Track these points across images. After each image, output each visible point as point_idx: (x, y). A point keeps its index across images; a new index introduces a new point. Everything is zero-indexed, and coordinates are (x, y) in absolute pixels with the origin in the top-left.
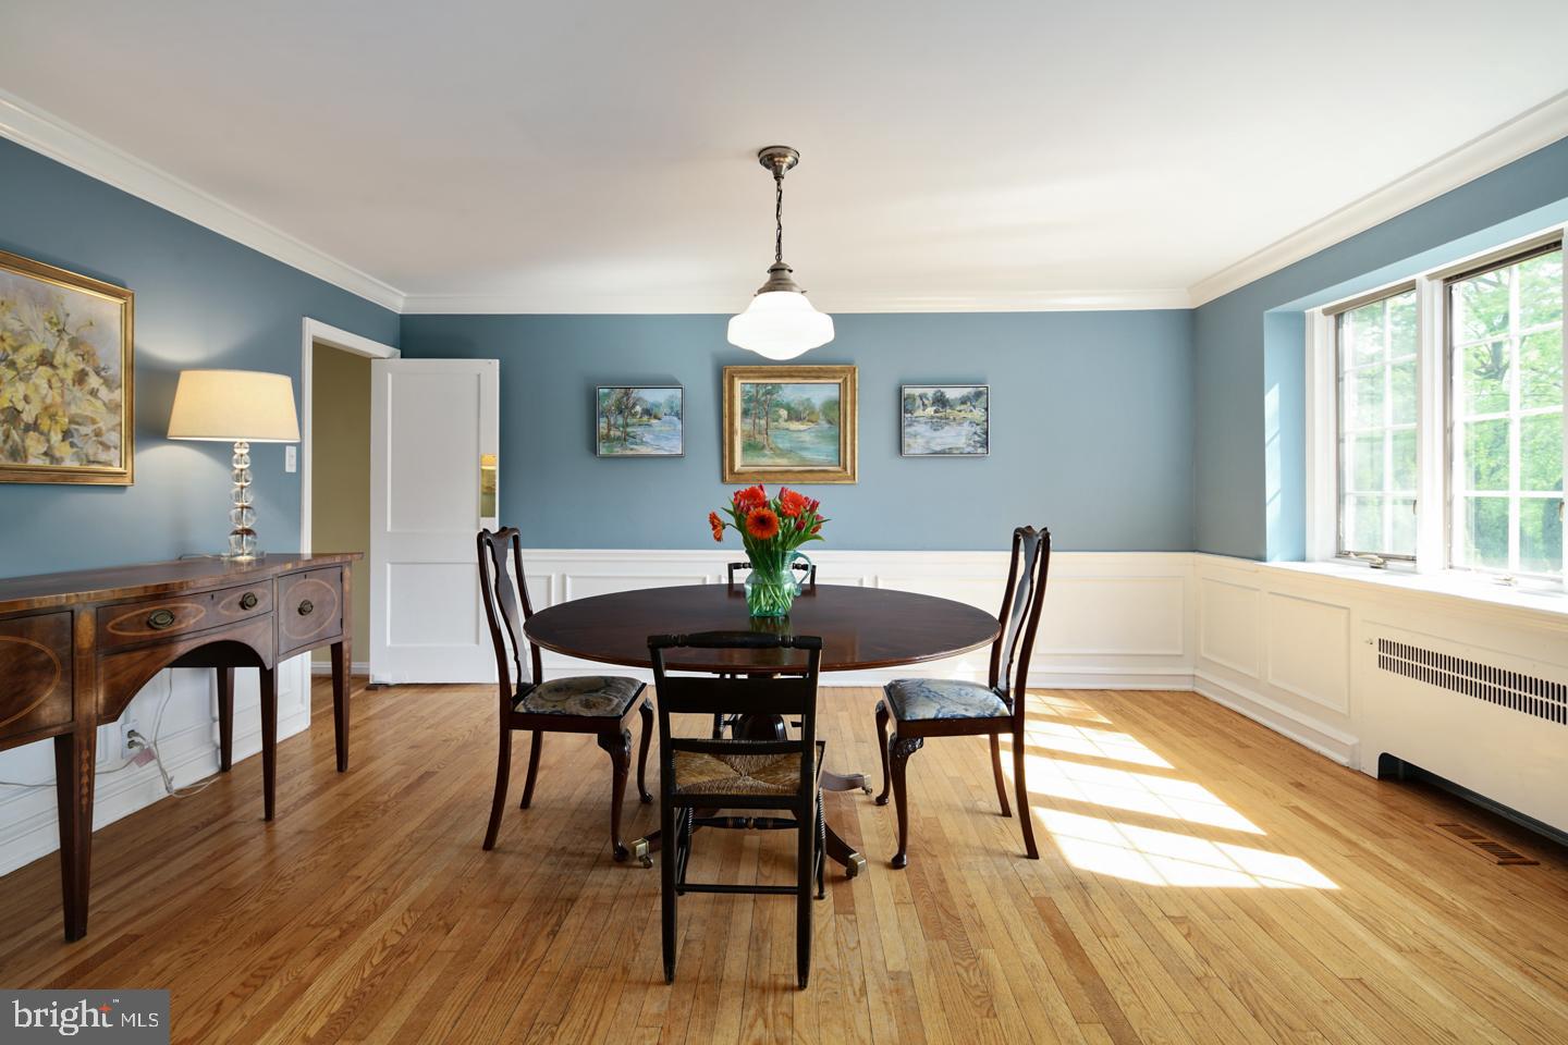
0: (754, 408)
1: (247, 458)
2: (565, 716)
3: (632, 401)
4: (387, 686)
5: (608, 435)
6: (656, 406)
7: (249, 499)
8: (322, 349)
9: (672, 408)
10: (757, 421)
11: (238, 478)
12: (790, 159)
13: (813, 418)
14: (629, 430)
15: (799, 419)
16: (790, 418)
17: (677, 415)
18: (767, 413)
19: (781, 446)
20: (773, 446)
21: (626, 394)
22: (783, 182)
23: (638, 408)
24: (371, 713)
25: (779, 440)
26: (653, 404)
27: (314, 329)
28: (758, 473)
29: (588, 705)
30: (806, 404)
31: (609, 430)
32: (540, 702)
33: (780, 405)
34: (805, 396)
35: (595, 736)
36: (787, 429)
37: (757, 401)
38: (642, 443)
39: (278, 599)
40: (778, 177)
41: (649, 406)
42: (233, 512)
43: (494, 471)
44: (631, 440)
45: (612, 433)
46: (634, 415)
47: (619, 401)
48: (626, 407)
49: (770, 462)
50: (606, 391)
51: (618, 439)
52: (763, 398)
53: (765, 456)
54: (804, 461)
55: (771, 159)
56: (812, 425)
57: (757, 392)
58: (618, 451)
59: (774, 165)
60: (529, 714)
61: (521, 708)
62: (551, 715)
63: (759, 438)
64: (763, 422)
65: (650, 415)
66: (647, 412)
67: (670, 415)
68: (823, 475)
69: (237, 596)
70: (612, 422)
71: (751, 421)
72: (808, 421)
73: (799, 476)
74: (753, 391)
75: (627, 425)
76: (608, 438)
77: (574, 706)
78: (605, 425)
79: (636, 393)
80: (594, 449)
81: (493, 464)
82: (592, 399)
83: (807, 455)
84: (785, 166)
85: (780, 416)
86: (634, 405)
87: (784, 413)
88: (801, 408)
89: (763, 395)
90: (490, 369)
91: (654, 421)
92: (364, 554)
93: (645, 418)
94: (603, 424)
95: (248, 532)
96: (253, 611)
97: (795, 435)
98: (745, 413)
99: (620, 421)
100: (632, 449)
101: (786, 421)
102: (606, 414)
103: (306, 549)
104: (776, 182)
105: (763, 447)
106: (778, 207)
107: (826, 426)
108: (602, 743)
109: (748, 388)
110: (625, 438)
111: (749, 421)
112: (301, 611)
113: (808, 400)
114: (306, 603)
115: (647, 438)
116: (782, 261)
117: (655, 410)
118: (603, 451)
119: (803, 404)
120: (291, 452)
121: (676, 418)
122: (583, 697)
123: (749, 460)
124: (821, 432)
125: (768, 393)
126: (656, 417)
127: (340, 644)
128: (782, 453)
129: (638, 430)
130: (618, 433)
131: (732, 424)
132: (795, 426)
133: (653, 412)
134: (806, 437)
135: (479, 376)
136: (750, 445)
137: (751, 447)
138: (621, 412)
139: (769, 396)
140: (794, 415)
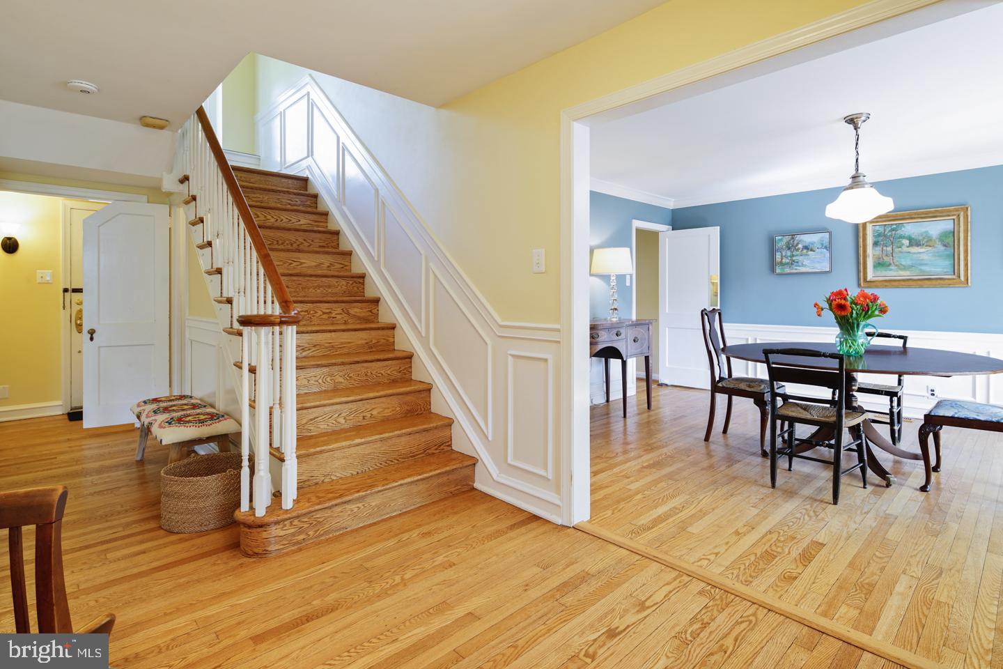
0: (882, 241)
1: (615, 281)
2: (739, 389)
3: (796, 242)
4: (667, 385)
5: (781, 262)
6: (812, 244)
7: (616, 296)
8: (640, 232)
9: (822, 244)
10: (885, 248)
11: (612, 289)
12: (863, 118)
13: (930, 243)
14: (794, 258)
15: (918, 244)
16: (911, 245)
17: (826, 248)
18: (892, 243)
19: (903, 263)
20: (897, 263)
21: (793, 238)
22: (859, 131)
23: (800, 246)
24: (660, 393)
25: (902, 260)
26: (810, 243)
27: (637, 224)
28: (886, 281)
29: (749, 386)
30: (924, 235)
31: (782, 259)
32: (728, 383)
33: (902, 237)
34: (924, 230)
35: (752, 400)
36: (909, 252)
37: (885, 236)
38: (803, 265)
39: (627, 334)
40: (856, 128)
41: (807, 245)
42: (611, 302)
43: (717, 283)
44: (795, 264)
45: (784, 261)
46: (798, 250)
47: (788, 243)
48: (793, 246)
49: (895, 274)
50: (780, 237)
51: (788, 264)
52: (890, 233)
53: (891, 270)
54: (923, 273)
55: (851, 121)
56: (930, 248)
57: (885, 230)
58: (787, 270)
59: (854, 123)
60: (723, 387)
61: (720, 385)
62: (733, 388)
63: (886, 259)
64: (889, 249)
65: (808, 249)
66: (806, 248)
67: (821, 248)
68: (939, 281)
69: (615, 331)
70: (784, 254)
71: (880, 249)
72: (927, 246)
73: (919, 282)
74: (882, 230)
75: (793, 256)
76: (781, 264)
77: (743, 386)
78: (780, 257)
79: (798, 238)
80: (773, 270)
81: (717, 279)
82: (772, 243)
83: (923, 268)
84: (860, 123)
85: (903, 244)
86: (798, 244)
87: (906, 242)
88: (920, 238)
89: (889, 231)
90: (715, 231)
91: (810, 253)
92: (657, 320)
93: (805, 251)
94: (778, 256)
95: (616, 309)
96: (620, 337)
97: (915, 255)
98: (876, 244)
99: (789, 253)
100: (796, 269)
101: (908, 247)
102: (780, 250)
103: (634, 318)
104: (855, 131)
105: (890, 264)
106: (857, 144)
107: (943, 248)
108: (755, 403)
109: (877, 228)
110: (792, 263)
111: (879, 248)
112: (634, 341)
113: (927, 232)
114: (636, 338)
115: (806, 262)
116: (859, 171)
117: (811, 246)
118: (778, 271)
119: (922, 235)
120: (628, 277)
121: (825, 250)
122: (748, 383)
123: (879, 273)
124: (938, 252)
125: (893, 230)
126: (812, 250)
127: (648, 357)
128: (905, 268)
129: (800, 258)
130: (787, 261)
131: (865, 251)
132: (914, 250)
133: (810, 248)
134: (925, 257)
135: (709, 236)
136: (879, 263)
137: (879, 264)
138: (789, 249)
139: (894, 232)
140: (914, 242)
